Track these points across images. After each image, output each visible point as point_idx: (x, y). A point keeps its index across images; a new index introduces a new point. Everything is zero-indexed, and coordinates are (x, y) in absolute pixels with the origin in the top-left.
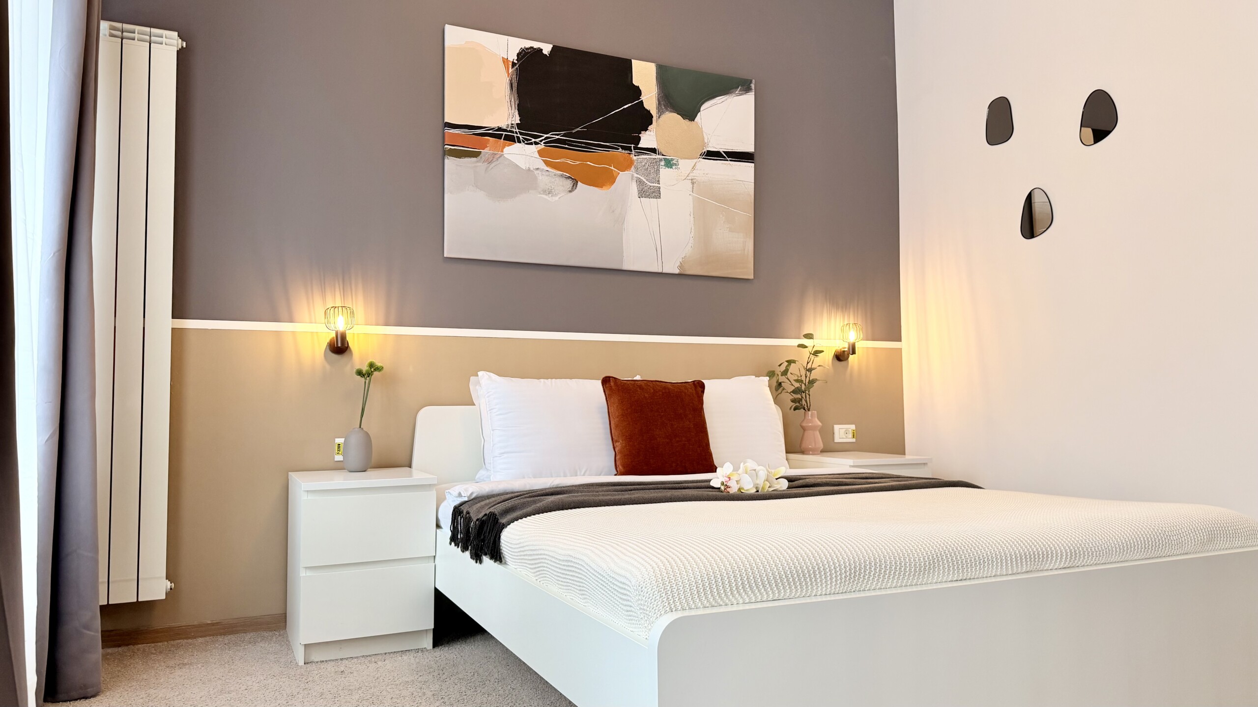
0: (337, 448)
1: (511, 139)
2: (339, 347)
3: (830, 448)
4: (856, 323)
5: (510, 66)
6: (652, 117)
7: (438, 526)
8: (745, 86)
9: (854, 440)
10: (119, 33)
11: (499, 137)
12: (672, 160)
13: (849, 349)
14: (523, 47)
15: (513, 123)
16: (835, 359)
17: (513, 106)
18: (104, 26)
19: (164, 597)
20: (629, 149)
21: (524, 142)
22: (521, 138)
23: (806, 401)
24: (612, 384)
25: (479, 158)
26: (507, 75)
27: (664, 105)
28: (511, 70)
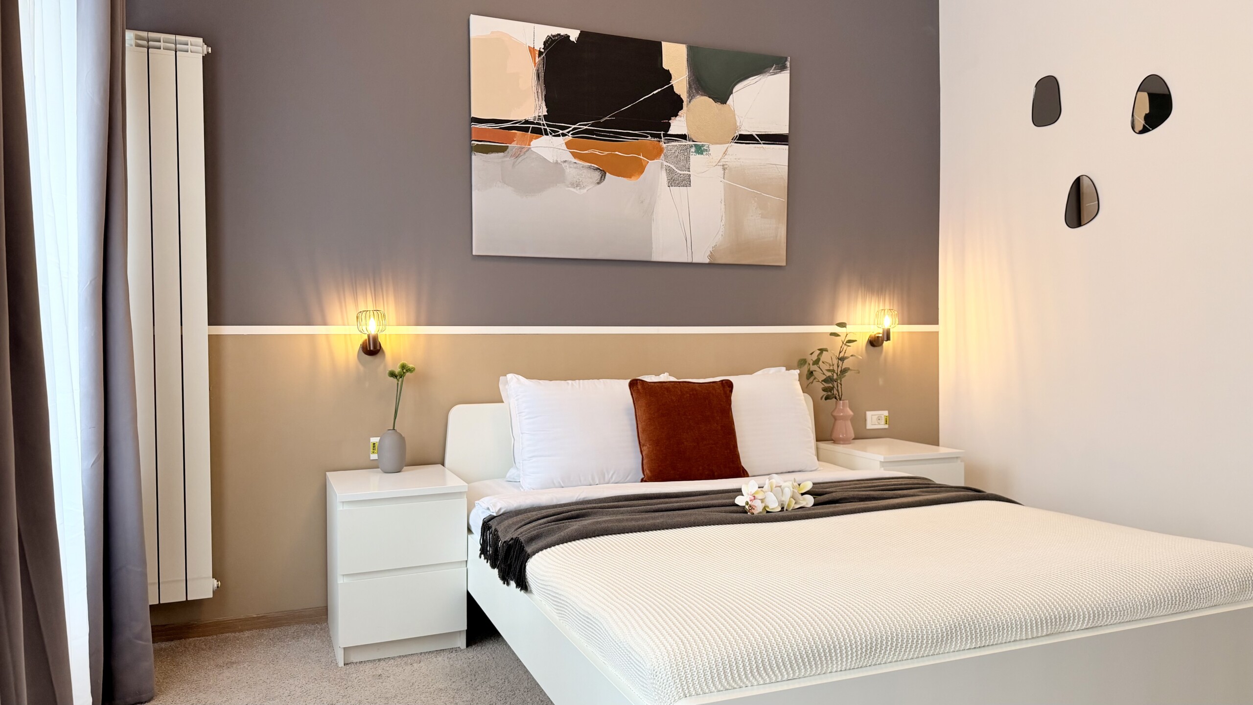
0: (372, 447)
1: (538, 132)
2: (372, 349)
3: (862, 435)
4: (892, 308)
5: (537, 55)
6: (683, 102)
7: (469, 531)
8: (779, 64)
9: (886, 426)
10: (145, 43)
11: (526, 130)
12: (703, 146)
13: (883, 334)
14: (550, 35)
15: (540, 114)
16: (869, 345)
17: (540, 97)
18: (130, 35)
19: (211, 596)
20: (659, 136)
21: (551, 134)
22: (548, 130)
23: (838, 391)
24: (639, 387)
25: (506, 152)
26: (533, 65)
27: (695, 89)
28: (537, 60)
